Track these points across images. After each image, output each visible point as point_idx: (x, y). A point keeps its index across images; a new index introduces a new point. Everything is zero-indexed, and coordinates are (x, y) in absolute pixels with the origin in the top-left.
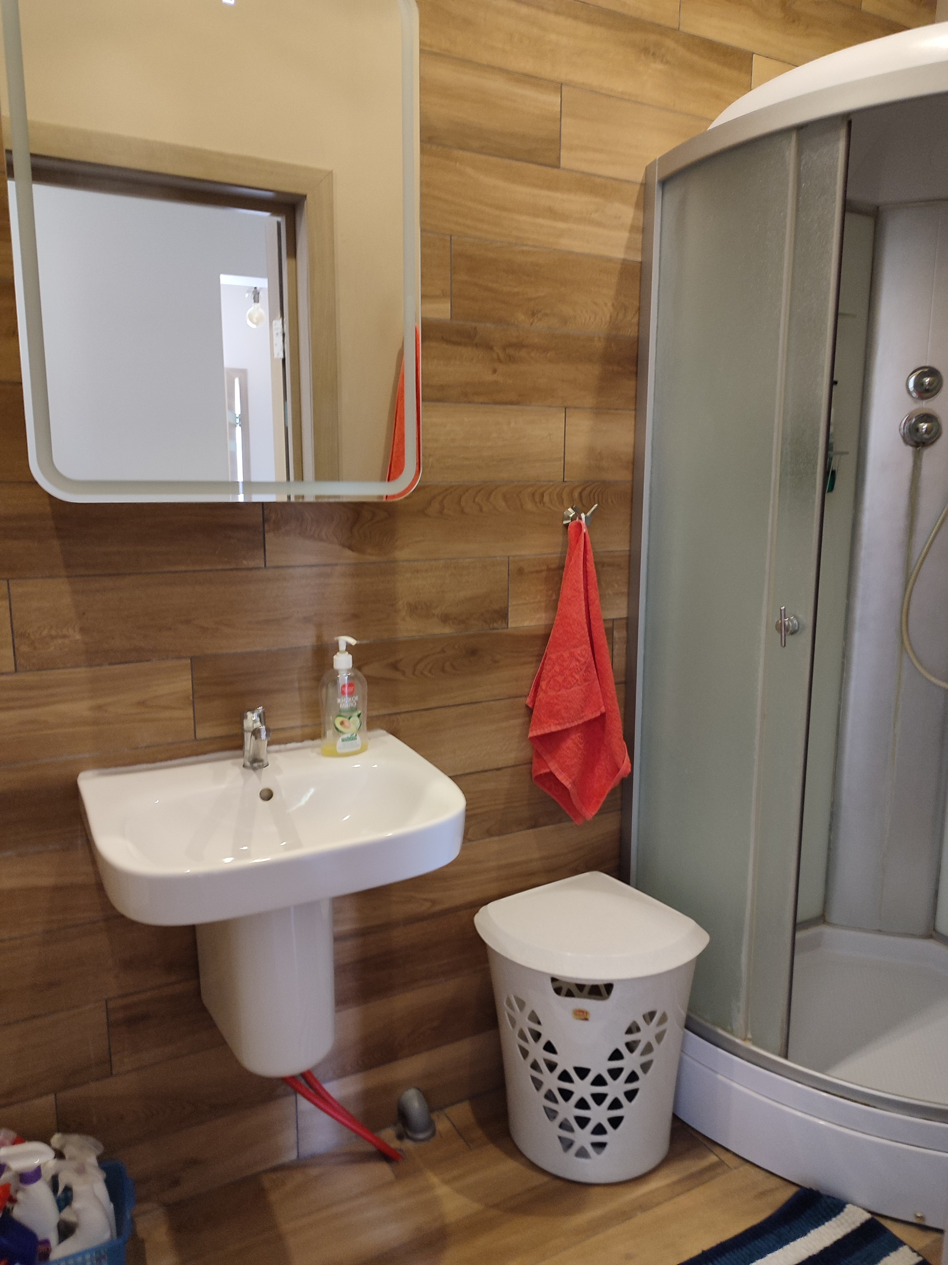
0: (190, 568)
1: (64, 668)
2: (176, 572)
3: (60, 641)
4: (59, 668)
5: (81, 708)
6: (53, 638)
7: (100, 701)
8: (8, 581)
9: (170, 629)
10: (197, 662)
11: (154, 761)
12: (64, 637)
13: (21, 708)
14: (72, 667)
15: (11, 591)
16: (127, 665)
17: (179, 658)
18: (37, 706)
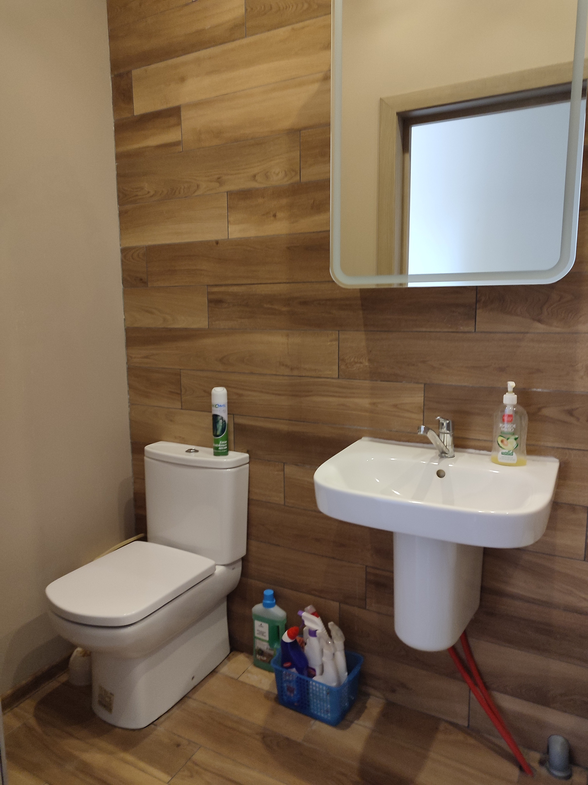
0: (428, 330)
1: (360, 379)
2: (420, 332)
3: (358, 365)
4: (357, 379)
5: (365, 402)
6: (356, 363)
7: (375, 400)
8: (339, 331)
9: (414, 365)
10: (428, 387)
11: (400, 441)
12: (361, 363)
13: (339, 397)
14: (363, 380)
15: (340, 337)
16: (389, 383)
17: (418, 383)
18: (346, 397)
